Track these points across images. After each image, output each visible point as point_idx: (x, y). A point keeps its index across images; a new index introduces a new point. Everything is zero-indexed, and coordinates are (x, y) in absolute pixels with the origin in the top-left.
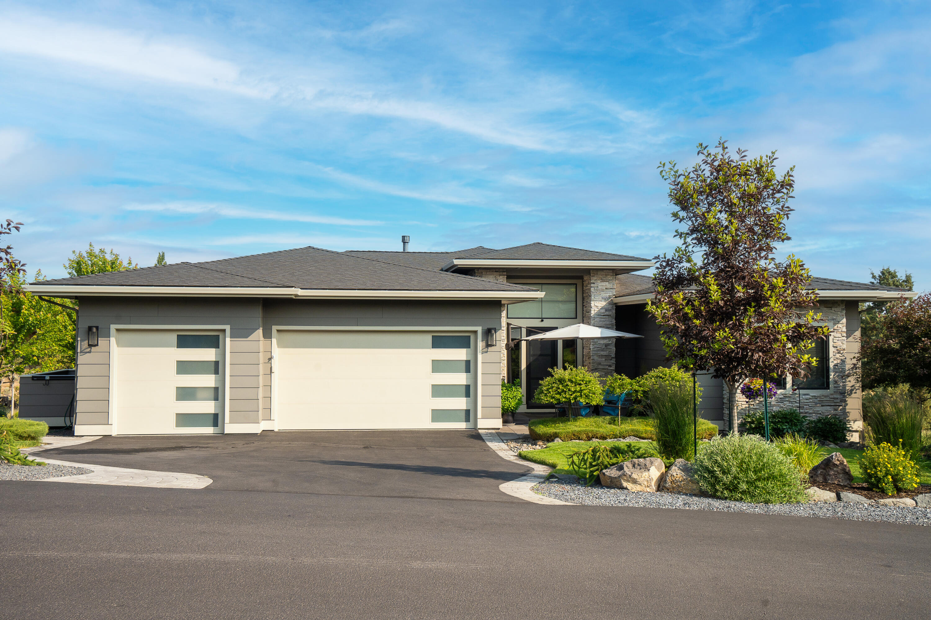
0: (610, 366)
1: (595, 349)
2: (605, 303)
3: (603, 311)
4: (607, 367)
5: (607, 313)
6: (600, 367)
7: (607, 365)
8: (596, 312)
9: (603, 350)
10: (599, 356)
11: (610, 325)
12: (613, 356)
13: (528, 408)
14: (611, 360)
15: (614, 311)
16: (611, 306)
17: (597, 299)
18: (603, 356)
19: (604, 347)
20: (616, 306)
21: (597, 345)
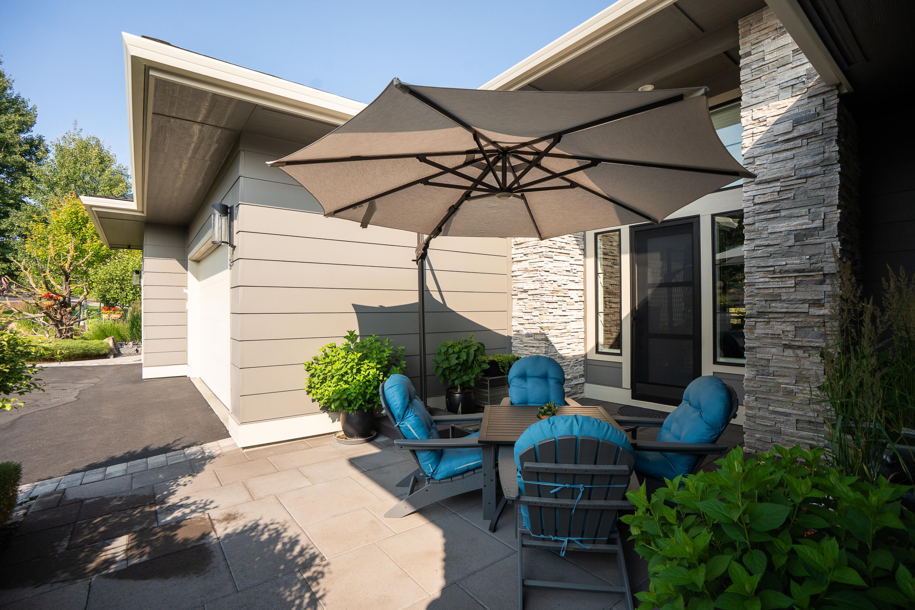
0: (818, 303)
1: (759, 253)
2: (794, 100)
3: (787, 126)
4: (805, 307)
5: (802, 130)
6: (777, 306)
7: (804, 301)
8: (756, 138)
9: (786, 254)
10: (774, 272)
11: (815, 165)
12: (831, 266)
13: (634, 397)
14: (822, 282)
15: (832, 115)
16: (818, 101)
17: (761, 99)
18: (787, 271)
19: (791, 242)
20: (839, 96)
21: (766, 239)
